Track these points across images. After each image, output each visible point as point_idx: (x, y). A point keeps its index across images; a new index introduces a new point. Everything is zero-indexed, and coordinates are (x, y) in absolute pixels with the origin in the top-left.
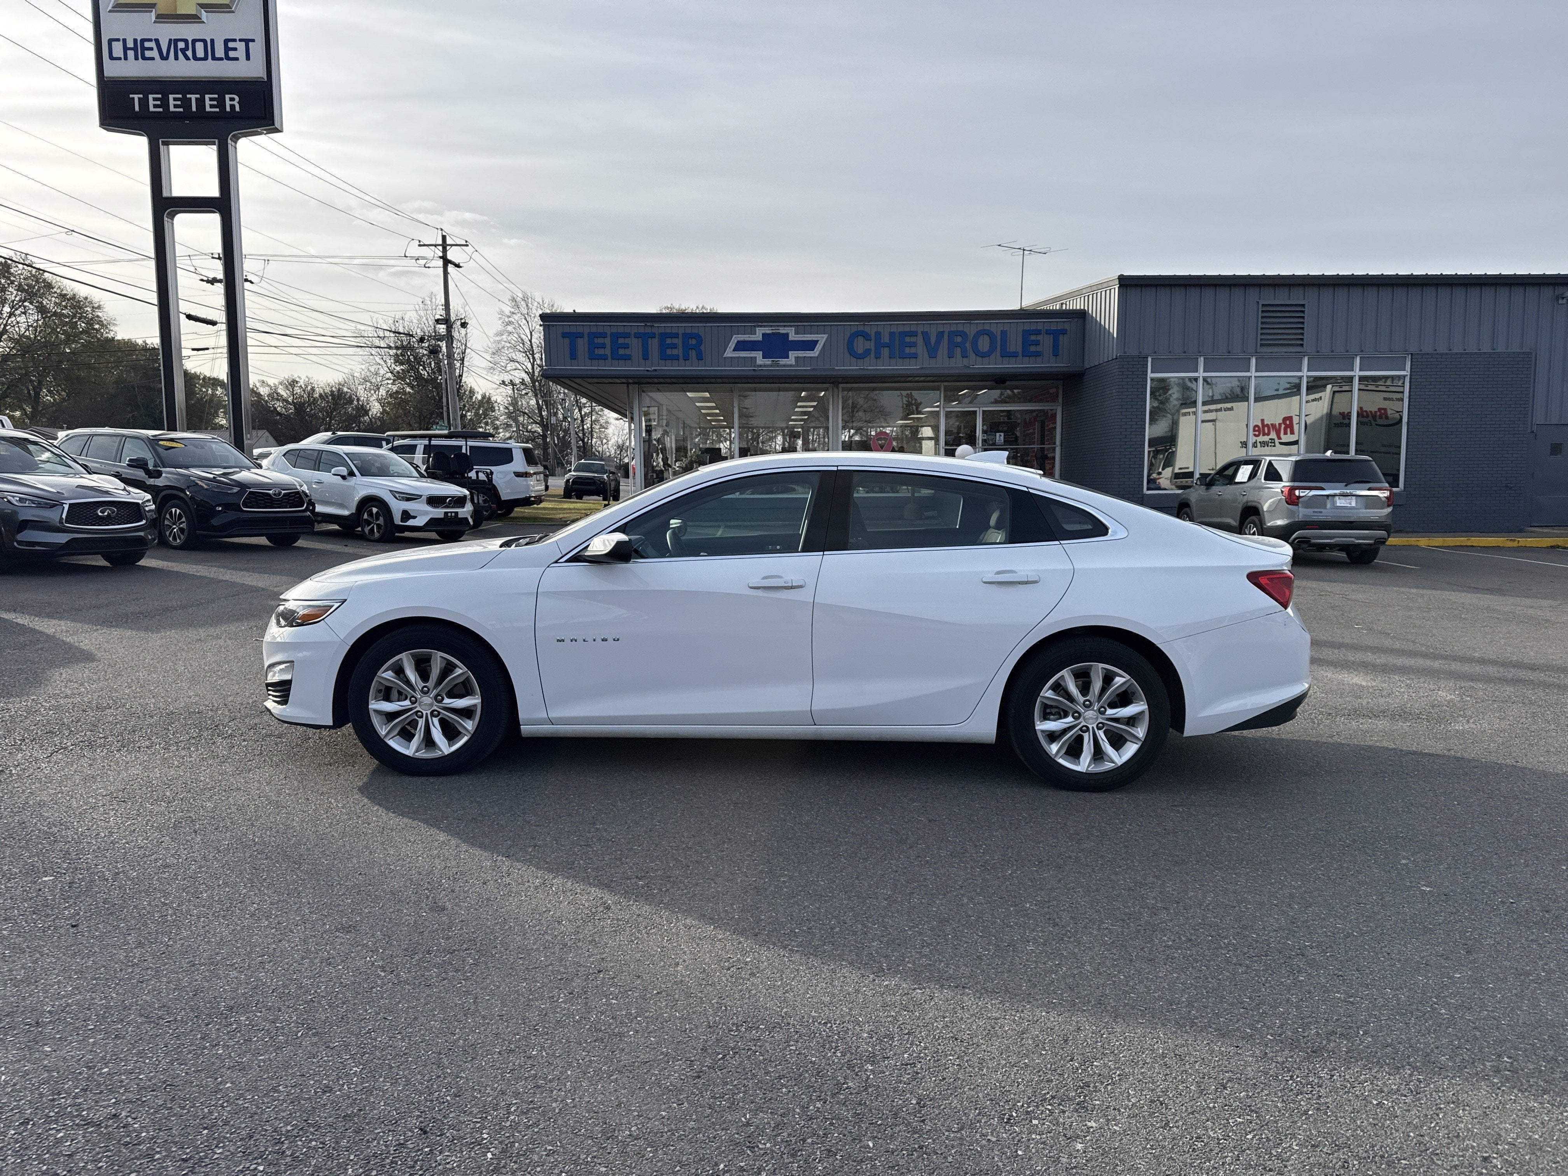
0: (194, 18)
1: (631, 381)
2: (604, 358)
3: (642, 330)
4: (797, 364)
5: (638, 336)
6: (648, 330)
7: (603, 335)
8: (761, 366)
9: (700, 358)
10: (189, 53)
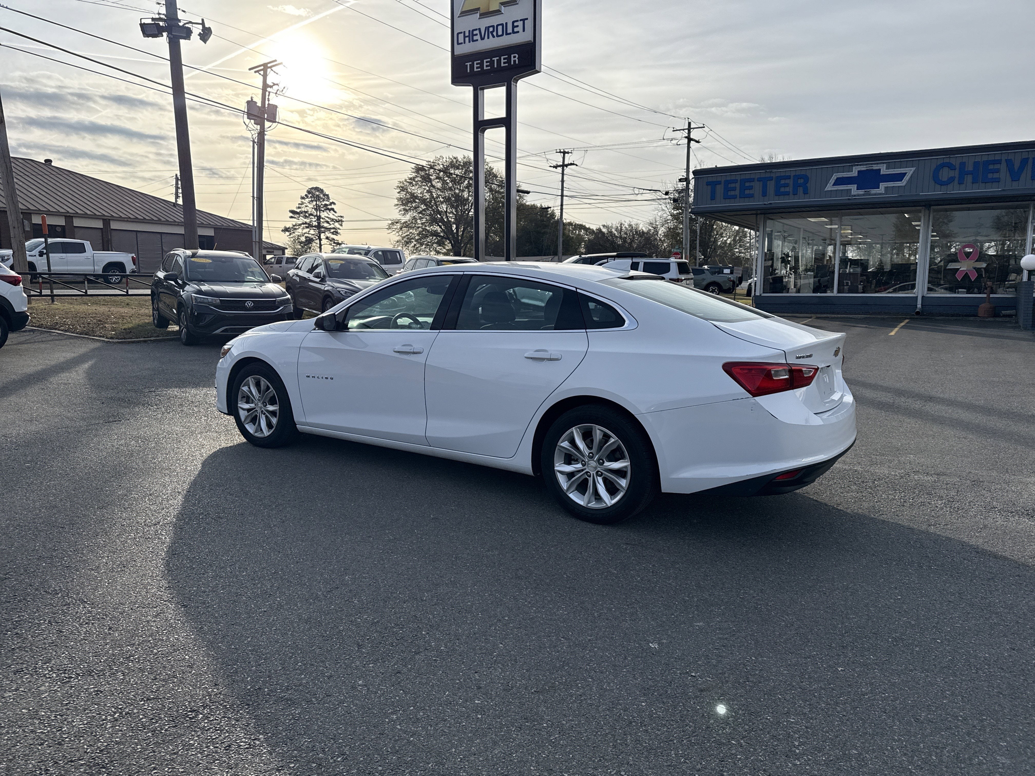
0: (498, 12)
1: (759, 212)
2: (734, 197)
3: (763, 176)
4: (886, 193)
5: (759, 180)
6: (768, 175)
7: (735, 181)
8: (855, 196)
9: (806, 192)
10: (495, 34)
